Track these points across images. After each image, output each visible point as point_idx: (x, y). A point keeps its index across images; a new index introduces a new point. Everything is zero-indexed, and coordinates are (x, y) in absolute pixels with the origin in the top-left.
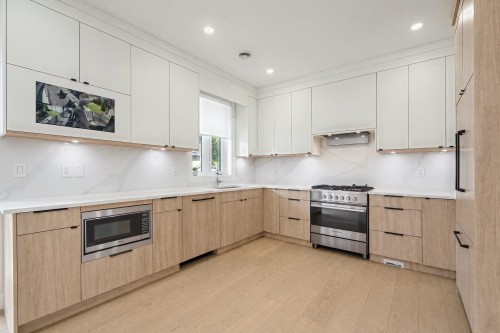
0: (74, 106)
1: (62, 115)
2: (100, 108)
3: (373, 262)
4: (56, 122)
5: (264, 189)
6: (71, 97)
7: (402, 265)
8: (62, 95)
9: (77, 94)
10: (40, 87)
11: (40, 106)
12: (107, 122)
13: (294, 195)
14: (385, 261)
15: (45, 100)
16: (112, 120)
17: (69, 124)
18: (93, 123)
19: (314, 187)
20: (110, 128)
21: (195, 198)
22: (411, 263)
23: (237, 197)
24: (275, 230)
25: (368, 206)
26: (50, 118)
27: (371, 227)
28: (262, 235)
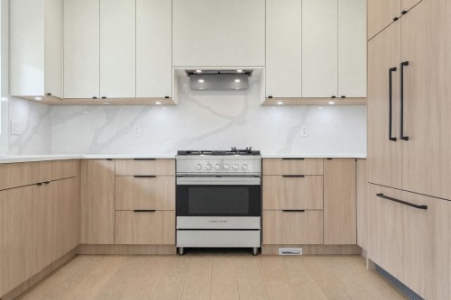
3: (266, 255)
5: (81, 161)
7: (300, 250)
13: (145, 169)
14: (281, 250)
19: (180, 153)
22: (310, 246)
24: (105, 239)
25: (261, 176)
27: (266, 205)
28: (76, 253)
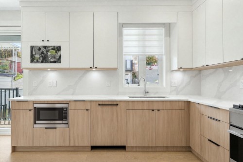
0: (44, 53)
1: (39, 58)
2: (54, 51)
4: (37, 62)
6: (42, 49)
8: (40, 49)
9: (45, 47)
10: (32, 47)
11: (32, 56)
12: (58, 58)
15: (34, 53)
16: (60, 56)
17: (42, 62)
18: (52, 60)
20: (59, 61)
21: (101, 103)
23: (146, 106)
26: (35, 61)
